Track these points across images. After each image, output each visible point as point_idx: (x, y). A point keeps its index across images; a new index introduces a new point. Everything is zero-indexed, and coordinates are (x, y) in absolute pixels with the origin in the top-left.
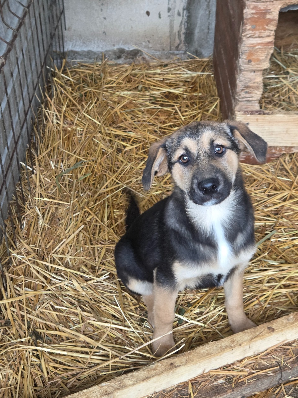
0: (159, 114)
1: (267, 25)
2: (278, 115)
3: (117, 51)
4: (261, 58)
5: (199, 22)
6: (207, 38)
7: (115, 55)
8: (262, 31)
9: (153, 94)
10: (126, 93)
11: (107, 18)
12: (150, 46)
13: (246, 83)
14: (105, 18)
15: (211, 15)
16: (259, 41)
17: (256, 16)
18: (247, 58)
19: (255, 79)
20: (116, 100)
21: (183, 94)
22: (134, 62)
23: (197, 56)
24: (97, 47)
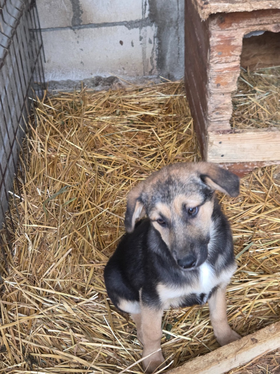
0: (137, 136)
1: (233, 51)
2: (248, 133)
3: (95, 79)
4: (229, 82)
5: (169, 48)
6: (178, 62)
7: (93, 83)
8: (228, 57)
9: (130, 118)
10: (105, 118)
12: (125, 72)
13: (216, 105)
14: (82, 50)
15: (180, 41)
16: (226, 66)
17: (222, 44)
18: (216, 82)
19: (224, 101)
20: (96, 125)
21: (159, 116)
22: (111, 88)
23: (169, 79)
24: (75, 77)
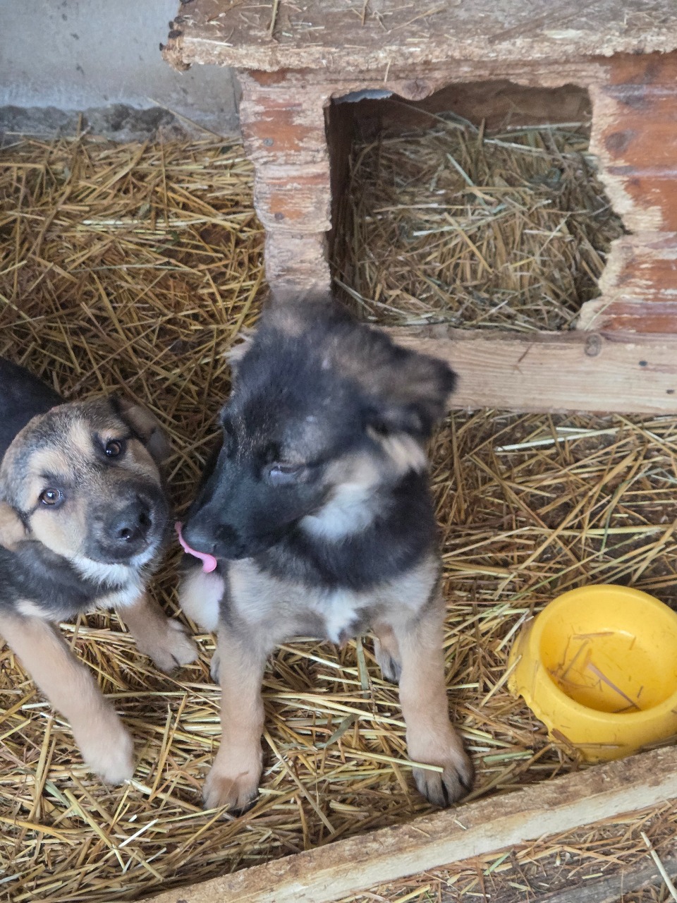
0: (171, 282)
1: (301, 140)
3: (112, 111)
4: (305, 211)
7: (107, 121)
8: (292, 152)
9: (174, 227)
11: (79, 34)
12: (190, 100)
13: (283, 261)
14: (75, 36)
16: (293, 172)
17: (269, 119)
18: (270, 208)
19: (302, 253)
21: (242, 231)
24: (67, 101)
